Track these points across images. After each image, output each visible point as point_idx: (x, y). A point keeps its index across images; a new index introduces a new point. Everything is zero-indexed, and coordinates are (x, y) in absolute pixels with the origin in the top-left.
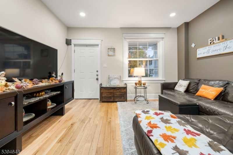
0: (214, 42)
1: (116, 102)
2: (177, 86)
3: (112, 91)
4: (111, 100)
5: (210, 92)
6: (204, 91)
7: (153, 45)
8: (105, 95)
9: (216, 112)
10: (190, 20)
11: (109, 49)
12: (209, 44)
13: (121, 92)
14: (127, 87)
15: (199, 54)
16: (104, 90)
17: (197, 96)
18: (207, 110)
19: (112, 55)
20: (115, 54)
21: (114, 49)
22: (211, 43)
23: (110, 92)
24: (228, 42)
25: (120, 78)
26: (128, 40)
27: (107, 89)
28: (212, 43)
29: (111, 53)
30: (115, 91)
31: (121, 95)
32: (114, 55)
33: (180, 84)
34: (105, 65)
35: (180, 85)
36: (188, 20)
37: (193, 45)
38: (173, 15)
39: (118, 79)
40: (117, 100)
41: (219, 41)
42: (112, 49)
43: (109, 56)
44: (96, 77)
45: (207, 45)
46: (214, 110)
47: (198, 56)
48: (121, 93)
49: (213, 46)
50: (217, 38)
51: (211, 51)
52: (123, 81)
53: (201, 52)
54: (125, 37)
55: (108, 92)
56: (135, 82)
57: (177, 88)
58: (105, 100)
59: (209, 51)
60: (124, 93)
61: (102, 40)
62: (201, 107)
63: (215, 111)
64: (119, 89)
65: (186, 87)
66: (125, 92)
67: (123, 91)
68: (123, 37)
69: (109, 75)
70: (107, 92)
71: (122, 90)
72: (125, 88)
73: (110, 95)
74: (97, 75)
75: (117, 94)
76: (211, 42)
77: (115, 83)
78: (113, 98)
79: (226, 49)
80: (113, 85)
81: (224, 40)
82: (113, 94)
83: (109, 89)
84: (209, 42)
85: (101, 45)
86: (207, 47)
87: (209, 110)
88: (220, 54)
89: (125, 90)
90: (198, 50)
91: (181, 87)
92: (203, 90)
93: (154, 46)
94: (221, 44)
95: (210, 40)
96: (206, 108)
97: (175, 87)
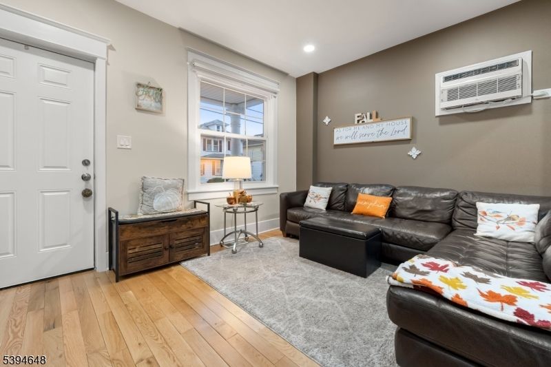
0: (365, 120)
1: (178, 263)
2: (308, 199)
3: (164, 230)
4: (162, 262)
5: (378, 206)
6: (367, 205)
7: (232, 104)
8: (137, 250)
9: (415, 239)
10: (323, 71)
11: (139, 85)
12: (356, 122)
13: (193, 230)
14: (208, 212)
15: (338, 138)
16: (132, 232)
17: (356, 214)
18: (399, 237)
19: (151, 109)
20: (161, 109)
21: (161, 90)
22: (358, 121)
23: (159, 233)
24: (385, 124)
25: (181, 187)
26: (201, 75)
27: (145, 227)
28: (361, 122)
29: (147, 102)
30: (175, 229)
31: (192, 239)
32: (159, 112)
33: (315, 195)
34: (124, 141)
35: (317, 197)
36: (319, 70)
37: (327, 120)
38: (309, 48)
39: (177, 189)
40: (179, 257)
41: (372, 120)
42: (152, 90)
43: (139, 109)
44: (82, 185)
45: (352, 124)
46: (410, 236)
47: (336, 142)
48: (194, 233)
49: (361, 127)
50: (368, 114)
51: (358, 134)
52: (188, 194)
53: (342, 135)
54: (196, 64)
55: (151, 237)
56: (227, 195)
57: (309, 202)
58: (139, 266)
59: (355, 133)
60: (203, 230)
61: (110, 48)
62: (386, 234)
63: (412, 237)
64: (185, 222)
65: (327, 200)
66: (204, 228)
67: (198, 225)
68: (187, 61)
69: (144, 178)
70: (146, 238)
71: (197, 221)
72: (205, 216)
73: (158, 246)
74: (85, 178)
75: (182, 236)
76: (359, 118)
77: (168, 204)
78: (166, 253)
79: (381, 134)
80: (163, 210)
81: (379, 119)
82: (166, 241)
83: (152, 226)
84: (357, 119)
85: (107, 63)
86: (353, 128)
87: (402, 237)
88: (373, 142)
89: (204, 222)
90: (335, 130)
91: (319, 199)
92: (365, 203)
93: (233, 106)
94: (375, 125)
95: (358, 117)
96: (395, 233)
97: (304, 201)
